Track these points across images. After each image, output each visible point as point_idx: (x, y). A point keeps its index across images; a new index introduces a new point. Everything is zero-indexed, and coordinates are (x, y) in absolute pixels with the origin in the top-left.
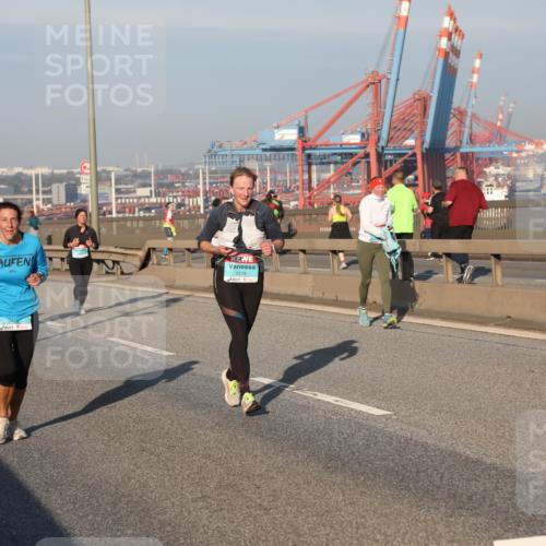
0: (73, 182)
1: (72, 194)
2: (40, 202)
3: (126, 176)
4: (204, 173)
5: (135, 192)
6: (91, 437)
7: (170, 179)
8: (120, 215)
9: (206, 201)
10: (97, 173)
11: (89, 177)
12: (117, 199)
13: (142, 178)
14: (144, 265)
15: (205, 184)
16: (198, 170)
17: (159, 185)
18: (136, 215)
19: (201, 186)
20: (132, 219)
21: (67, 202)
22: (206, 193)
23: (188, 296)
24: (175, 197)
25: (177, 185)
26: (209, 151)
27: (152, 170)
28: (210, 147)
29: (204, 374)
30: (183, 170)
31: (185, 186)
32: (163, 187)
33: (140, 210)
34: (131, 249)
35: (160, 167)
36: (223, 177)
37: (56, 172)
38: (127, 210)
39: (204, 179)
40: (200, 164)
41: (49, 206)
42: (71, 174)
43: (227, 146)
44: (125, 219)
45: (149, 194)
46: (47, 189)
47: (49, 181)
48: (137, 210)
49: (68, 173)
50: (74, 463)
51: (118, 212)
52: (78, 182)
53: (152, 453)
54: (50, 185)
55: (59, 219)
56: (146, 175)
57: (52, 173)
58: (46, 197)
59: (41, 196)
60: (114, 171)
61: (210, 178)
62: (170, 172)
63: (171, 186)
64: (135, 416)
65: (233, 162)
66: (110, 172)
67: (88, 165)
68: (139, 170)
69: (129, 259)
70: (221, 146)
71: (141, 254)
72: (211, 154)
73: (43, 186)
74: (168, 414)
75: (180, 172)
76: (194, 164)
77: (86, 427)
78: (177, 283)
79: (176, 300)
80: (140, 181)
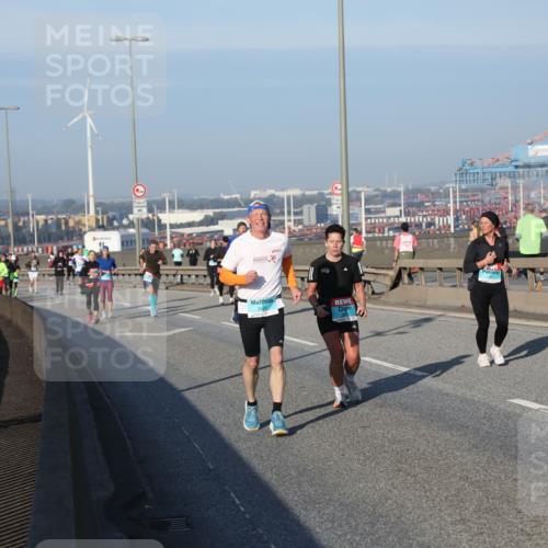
0: (324, 203)
1: (322, 214)
2: (292, 224)
3: (377, 196)
4: (454, 192)
5: (384, 212)
6: (347, 456)
7: (420, 197)
8: (370, 235)
9: (457, 220)
10: (348, 193)
11: (340, 198)
12: (366, 219)
13: (392, 198)
14: (395, 285)
15: (455, 202)
16: (448, 189)
17: (408, 205)
18: (386, 235)
19: (451, 205)
20: (381, 239)
21: (318, 222)
22: (456, 211)
23: (440, 315)
24: (424, 216)
25: (427, 204)
26: (461, 169)
27: (402, 189)
28: (460, 165)
29: (459, 394)
30: (433, 189)
31: (435, 206)
32: (413, 206)
33: (389, 230)
34: (383, 268)
35: (410, 187)
36: (474, 195)
37: (307, 193)
38: (377, 230)
39: (455, 197)
40: (450, 182)
41: (300, 227)
42: (321, 195)
43: (478, 163)
44: (374, 239)
45: (398, 214)
46: (298, 210)
47: (300, 202)
48: (386, 229)
49: (319, 194)
50: (331, 481)
51: (368, 232)
52: (329, 203)
53: (408, 474)
54: (301, 206)
55: (310, 239)
56: (396, 195)
57: (304, 195)
58: (297, 218)
59: (292, 218)
60: (364, 191)
61: (461, 196)
62: (420, 191)
63: (420, 205)
64: (390, 436)
65: (484, 180)
66: (360, 192)
67: (339, 186)
68: (389, 190)
69: (380, 279)
70: (472, 164)
71: (392, 273)
72: (462, 173)
73: (294, 207)
74: (424, 435)
75: (429, 191)
76: (444, 183)
77: (341, 446)
78: (429, 303)
79: (428, 320)
80: (390, 201)
